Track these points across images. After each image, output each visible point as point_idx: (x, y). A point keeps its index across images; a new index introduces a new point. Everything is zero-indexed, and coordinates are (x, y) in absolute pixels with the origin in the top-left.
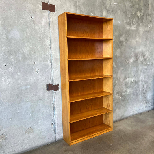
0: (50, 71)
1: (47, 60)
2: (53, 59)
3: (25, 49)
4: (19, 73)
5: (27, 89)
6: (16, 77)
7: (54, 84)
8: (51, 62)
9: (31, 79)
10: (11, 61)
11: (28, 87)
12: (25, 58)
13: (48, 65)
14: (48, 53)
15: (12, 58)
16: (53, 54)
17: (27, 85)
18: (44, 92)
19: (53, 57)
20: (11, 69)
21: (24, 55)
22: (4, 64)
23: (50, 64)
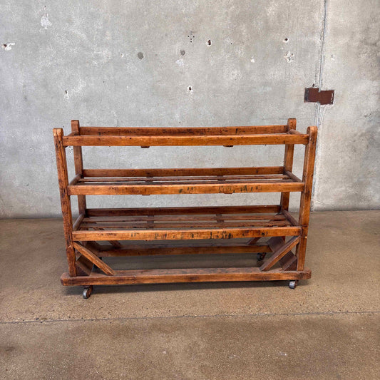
0: (317, 57)
1: (313, 33)
2: (328, 31)
3: (271, 9)
4: (253, 61)
5: (265, 93)
6: (248, 67)
7: (322, 89)
8: (322, 37)
9: (275, 74)
10: (241, 35)
11: (268, 89)
12: (267, 29)
13: (314, 44)
14: (318, 17)
15: (243, 29)
16: (329, 18)
17: (265, 84)
18: (298, 105)
19: (329, 26)
20: (240, 52)
21: (266, 22)
22: (228, 41)
23: (318, 41)
